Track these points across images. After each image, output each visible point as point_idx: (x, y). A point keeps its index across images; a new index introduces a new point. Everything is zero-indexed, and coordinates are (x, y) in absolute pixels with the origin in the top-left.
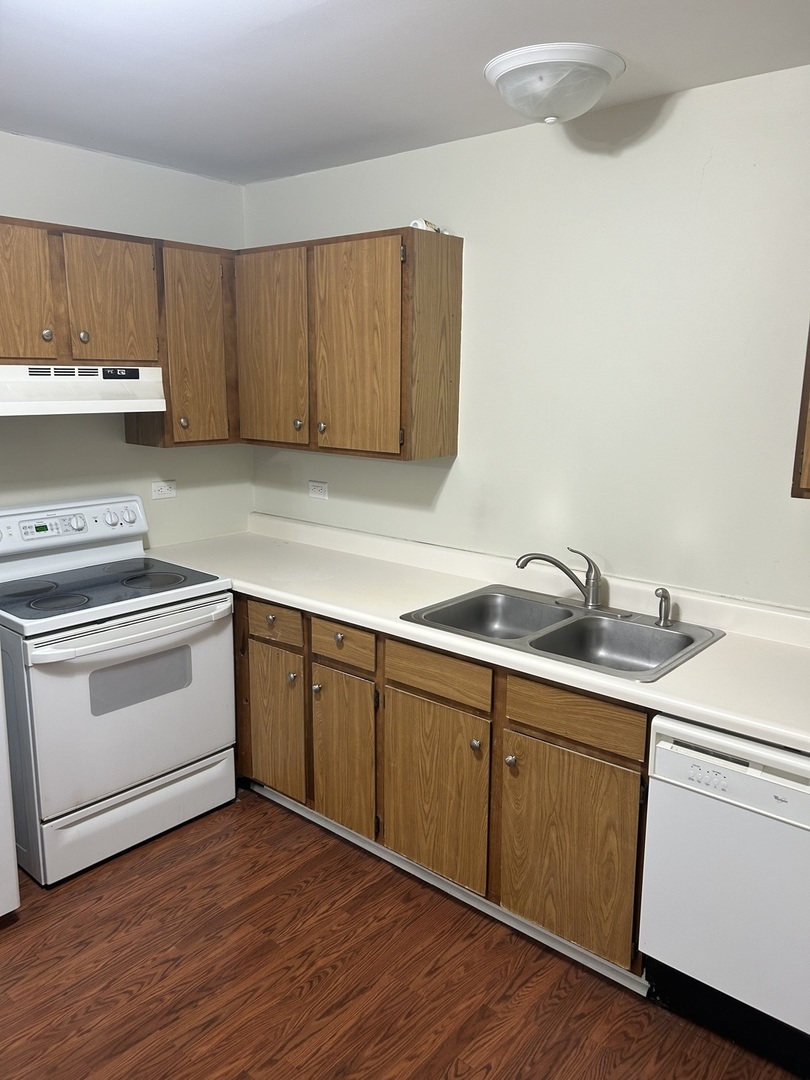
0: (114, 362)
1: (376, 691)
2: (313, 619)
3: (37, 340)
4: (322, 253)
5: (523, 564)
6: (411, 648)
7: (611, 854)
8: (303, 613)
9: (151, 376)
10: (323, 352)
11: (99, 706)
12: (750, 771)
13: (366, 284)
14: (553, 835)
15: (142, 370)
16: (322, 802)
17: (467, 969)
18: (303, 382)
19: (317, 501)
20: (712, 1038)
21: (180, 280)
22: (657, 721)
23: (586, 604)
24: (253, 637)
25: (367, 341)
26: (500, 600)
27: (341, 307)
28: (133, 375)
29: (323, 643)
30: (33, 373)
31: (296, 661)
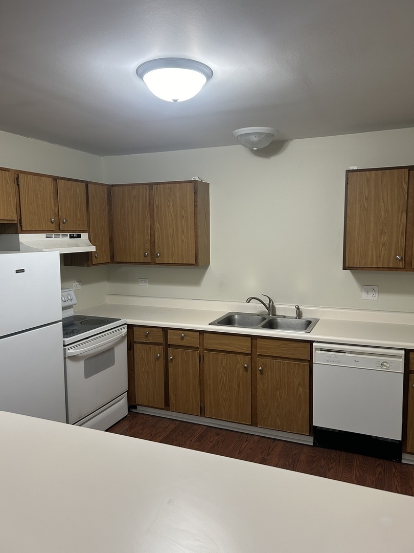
0: (73, 231)
1: (200, 355)
2: (169, 331)
3: (49, 223)
4: (157, 188)
5: (249, 301)
6: (215, 335)
7: (300, 395)
8: (163, 328)
9: (85, 236)
10: (158, 226)
11: (88, 375)
12: (346, 354)
13: (178, 200)
14: (278, 393)
15: (82, 234)
16: (174, 406)
17: (251, 450)
18: (148, 238)
19: (143, 287)
20: (337, 451)
21: (94, 197)
22: (314, 344)
23: (269, 315)
24: (136, 342)
25: (179, 221)
26: (236, 317)
27: (166, 208)
28: (79, 236)
29: (173, 339)
30: (47, 237)
31: (161, 349)
